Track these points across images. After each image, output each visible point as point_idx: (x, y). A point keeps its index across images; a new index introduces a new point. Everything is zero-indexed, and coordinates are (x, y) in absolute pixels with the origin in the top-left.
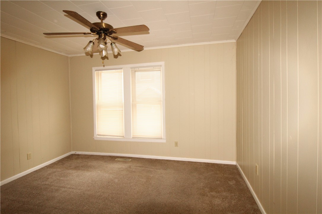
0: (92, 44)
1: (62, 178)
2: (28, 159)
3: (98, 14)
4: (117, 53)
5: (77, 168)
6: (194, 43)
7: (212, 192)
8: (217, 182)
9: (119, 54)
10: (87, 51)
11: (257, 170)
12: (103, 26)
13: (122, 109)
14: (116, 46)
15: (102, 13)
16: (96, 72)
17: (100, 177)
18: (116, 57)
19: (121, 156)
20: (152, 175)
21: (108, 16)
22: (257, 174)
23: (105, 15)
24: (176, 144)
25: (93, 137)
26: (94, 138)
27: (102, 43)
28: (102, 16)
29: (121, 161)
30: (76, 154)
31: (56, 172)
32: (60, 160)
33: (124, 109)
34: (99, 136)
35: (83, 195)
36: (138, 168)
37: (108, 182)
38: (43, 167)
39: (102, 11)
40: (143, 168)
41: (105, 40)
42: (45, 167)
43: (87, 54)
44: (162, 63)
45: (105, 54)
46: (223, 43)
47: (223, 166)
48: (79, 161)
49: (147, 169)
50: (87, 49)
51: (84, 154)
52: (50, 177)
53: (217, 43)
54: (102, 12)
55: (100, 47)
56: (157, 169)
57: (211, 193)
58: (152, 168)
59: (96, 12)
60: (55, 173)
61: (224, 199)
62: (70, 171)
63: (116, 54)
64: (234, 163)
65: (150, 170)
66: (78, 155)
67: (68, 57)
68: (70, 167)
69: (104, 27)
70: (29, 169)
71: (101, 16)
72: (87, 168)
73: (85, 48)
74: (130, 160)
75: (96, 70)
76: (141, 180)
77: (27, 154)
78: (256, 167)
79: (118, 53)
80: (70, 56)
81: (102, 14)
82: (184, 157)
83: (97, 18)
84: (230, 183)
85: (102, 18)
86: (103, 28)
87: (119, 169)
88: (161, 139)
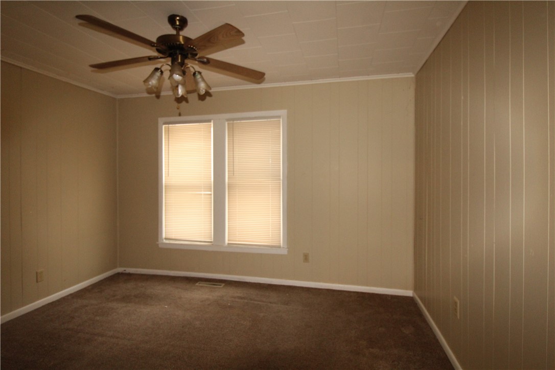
0: (158, 74)
1: (98, 318)
2: (37, 282)
3: (172, 19)
4: (204, 90)
5: (126, 299)
6: (339, 77)
7: (372, 348)
8: (380, 329)
9: (208, 94)
10: (150, 86)
11: (456, 309)
12: (179, 41)
13: (210, 193)
14: (202, 77)
15: (178, 18)
16: (164, 126)
17: (168, 316)
18: (202, 98)
19: (207, 277)
20: (262, 315)
21: (189, 23)
22: (457, 316)
23: (184, 22)
24: (306, 258)
25: (157, 243)
26: (158, 245)
27: (178, 72)
28: (178, 23)
29: (206, 287)
30: (124, 272)
31: (87, 306)
32: (96, 283)
33: (212, 193)
34: (167, 242)
35: (136, 351)
36: (237, 300)
37: (183, 327)
38: (65, 296)
39: (180, 15)
40: (246, 301)
41: (182, 67)
42: (68, 296)
43: (150, 91)
44: (283, 112)
45: (182, 92)
46: (392, 79)
47: (390, 299)
48: (130, 285)
49: (252, 302)
50: (150, 83)
51: (139, 273)
52: (77, 314)
53: (381, 78)
54: (178, 16)
55: (173, 78)
56: (270, 303)
57: (370, 349)
58: (263, 302)
59: (168, 15)
60: (87, 308)
61: (396, 363)
62: (115, 305)
63: (203, 92)
64: (409, 293)
65: (258, 304)
66: (130, 275)
67: (114, 99)
68: (115, 296)
69: (183, 43)
70: (38, 299)
71: (176, 23)
72: (144, 299)
73: (146, 81)
74: (223, 284)
75: (165, 123)
76: (242, 322)
77: (37, 273)
78: (456, 303)
79: (206, 90)
80: (119, 97)
81: (178, 20)
82: (319, 281)
83: (169, 26)
84: (405, 331)
85: (178, 27)
86: (179, 44)
87: (202, 301)
88: (279, 247)
